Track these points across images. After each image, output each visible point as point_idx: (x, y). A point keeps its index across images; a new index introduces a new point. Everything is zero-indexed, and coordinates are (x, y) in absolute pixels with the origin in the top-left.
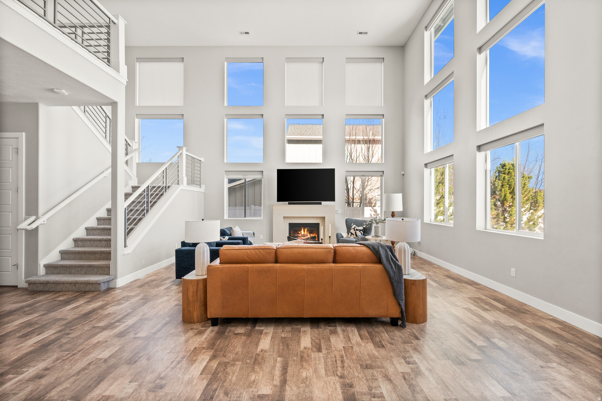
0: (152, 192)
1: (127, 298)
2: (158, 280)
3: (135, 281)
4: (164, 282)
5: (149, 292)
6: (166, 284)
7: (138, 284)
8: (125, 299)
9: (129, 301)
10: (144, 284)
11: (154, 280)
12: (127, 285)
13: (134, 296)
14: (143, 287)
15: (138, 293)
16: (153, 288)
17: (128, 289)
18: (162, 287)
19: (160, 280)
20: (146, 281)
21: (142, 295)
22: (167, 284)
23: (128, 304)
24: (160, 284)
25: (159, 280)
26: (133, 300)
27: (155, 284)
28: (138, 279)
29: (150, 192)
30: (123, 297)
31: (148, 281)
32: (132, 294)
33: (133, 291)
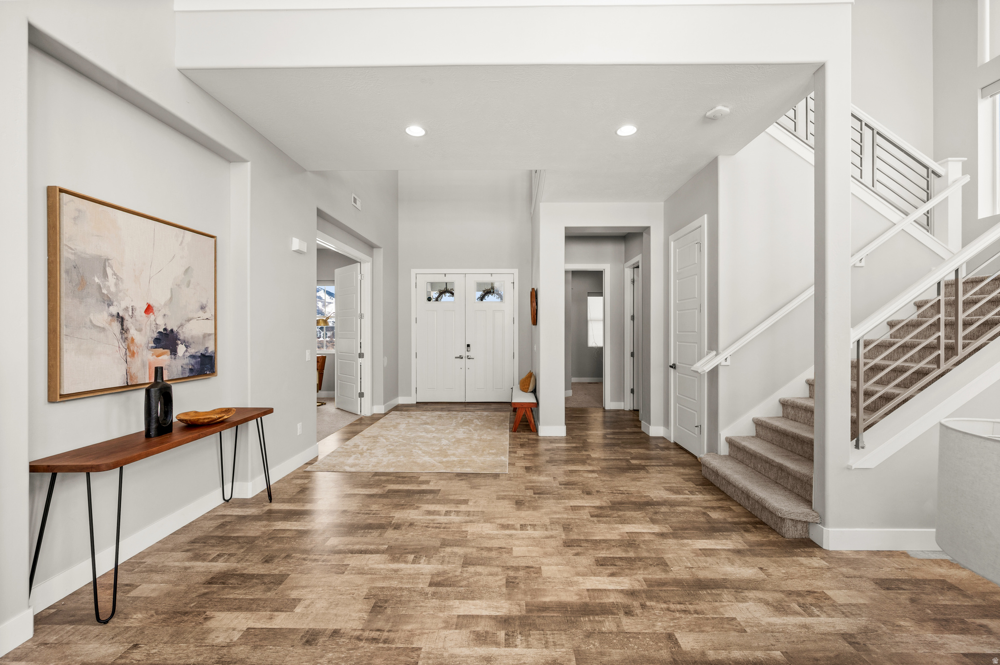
0: (968, 295)
1: (814, 601)
2: (965, 596)
3: (890, 554)
4: (985, 622)
5: (893, 625)
6: (989, 631)
7: (888, 570)
8: (809, 599)
9: (811, 615)
10: (903, 581)
11: (951, 587)
12: (852, 556)
13: (837, 609)
14: (892, 594)
15: (854, 605)
16: (921, 621)
17: (844, 570)
18: (960, 637)
19: (979, 601)
20: (919, 575)
21: (863, 621)
22: (992, 639)
23: (795, 625)
24: (963, 622)
25: (970, 597)
26: (823, 619)
27: (945, 606)
28: (904, 554)
29: (964, 294)
30: (809, 589)
31: (929, 577)
32: (840, 596)
33: (848, 587)
